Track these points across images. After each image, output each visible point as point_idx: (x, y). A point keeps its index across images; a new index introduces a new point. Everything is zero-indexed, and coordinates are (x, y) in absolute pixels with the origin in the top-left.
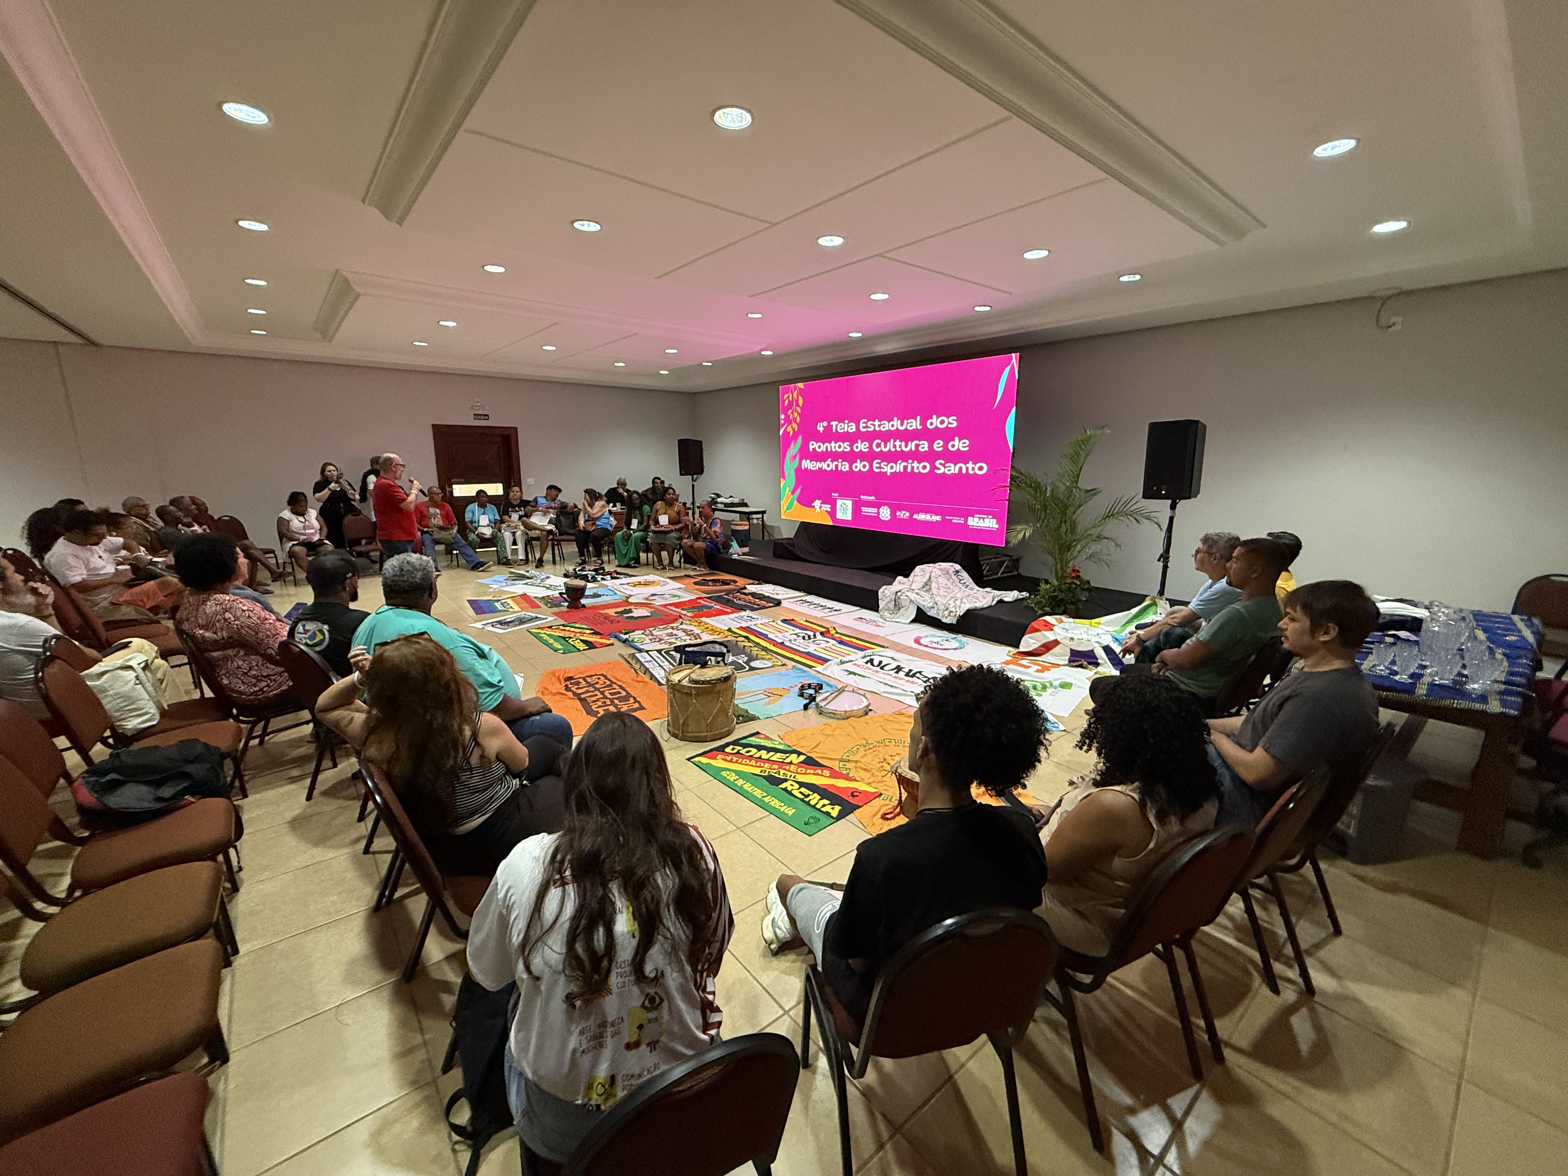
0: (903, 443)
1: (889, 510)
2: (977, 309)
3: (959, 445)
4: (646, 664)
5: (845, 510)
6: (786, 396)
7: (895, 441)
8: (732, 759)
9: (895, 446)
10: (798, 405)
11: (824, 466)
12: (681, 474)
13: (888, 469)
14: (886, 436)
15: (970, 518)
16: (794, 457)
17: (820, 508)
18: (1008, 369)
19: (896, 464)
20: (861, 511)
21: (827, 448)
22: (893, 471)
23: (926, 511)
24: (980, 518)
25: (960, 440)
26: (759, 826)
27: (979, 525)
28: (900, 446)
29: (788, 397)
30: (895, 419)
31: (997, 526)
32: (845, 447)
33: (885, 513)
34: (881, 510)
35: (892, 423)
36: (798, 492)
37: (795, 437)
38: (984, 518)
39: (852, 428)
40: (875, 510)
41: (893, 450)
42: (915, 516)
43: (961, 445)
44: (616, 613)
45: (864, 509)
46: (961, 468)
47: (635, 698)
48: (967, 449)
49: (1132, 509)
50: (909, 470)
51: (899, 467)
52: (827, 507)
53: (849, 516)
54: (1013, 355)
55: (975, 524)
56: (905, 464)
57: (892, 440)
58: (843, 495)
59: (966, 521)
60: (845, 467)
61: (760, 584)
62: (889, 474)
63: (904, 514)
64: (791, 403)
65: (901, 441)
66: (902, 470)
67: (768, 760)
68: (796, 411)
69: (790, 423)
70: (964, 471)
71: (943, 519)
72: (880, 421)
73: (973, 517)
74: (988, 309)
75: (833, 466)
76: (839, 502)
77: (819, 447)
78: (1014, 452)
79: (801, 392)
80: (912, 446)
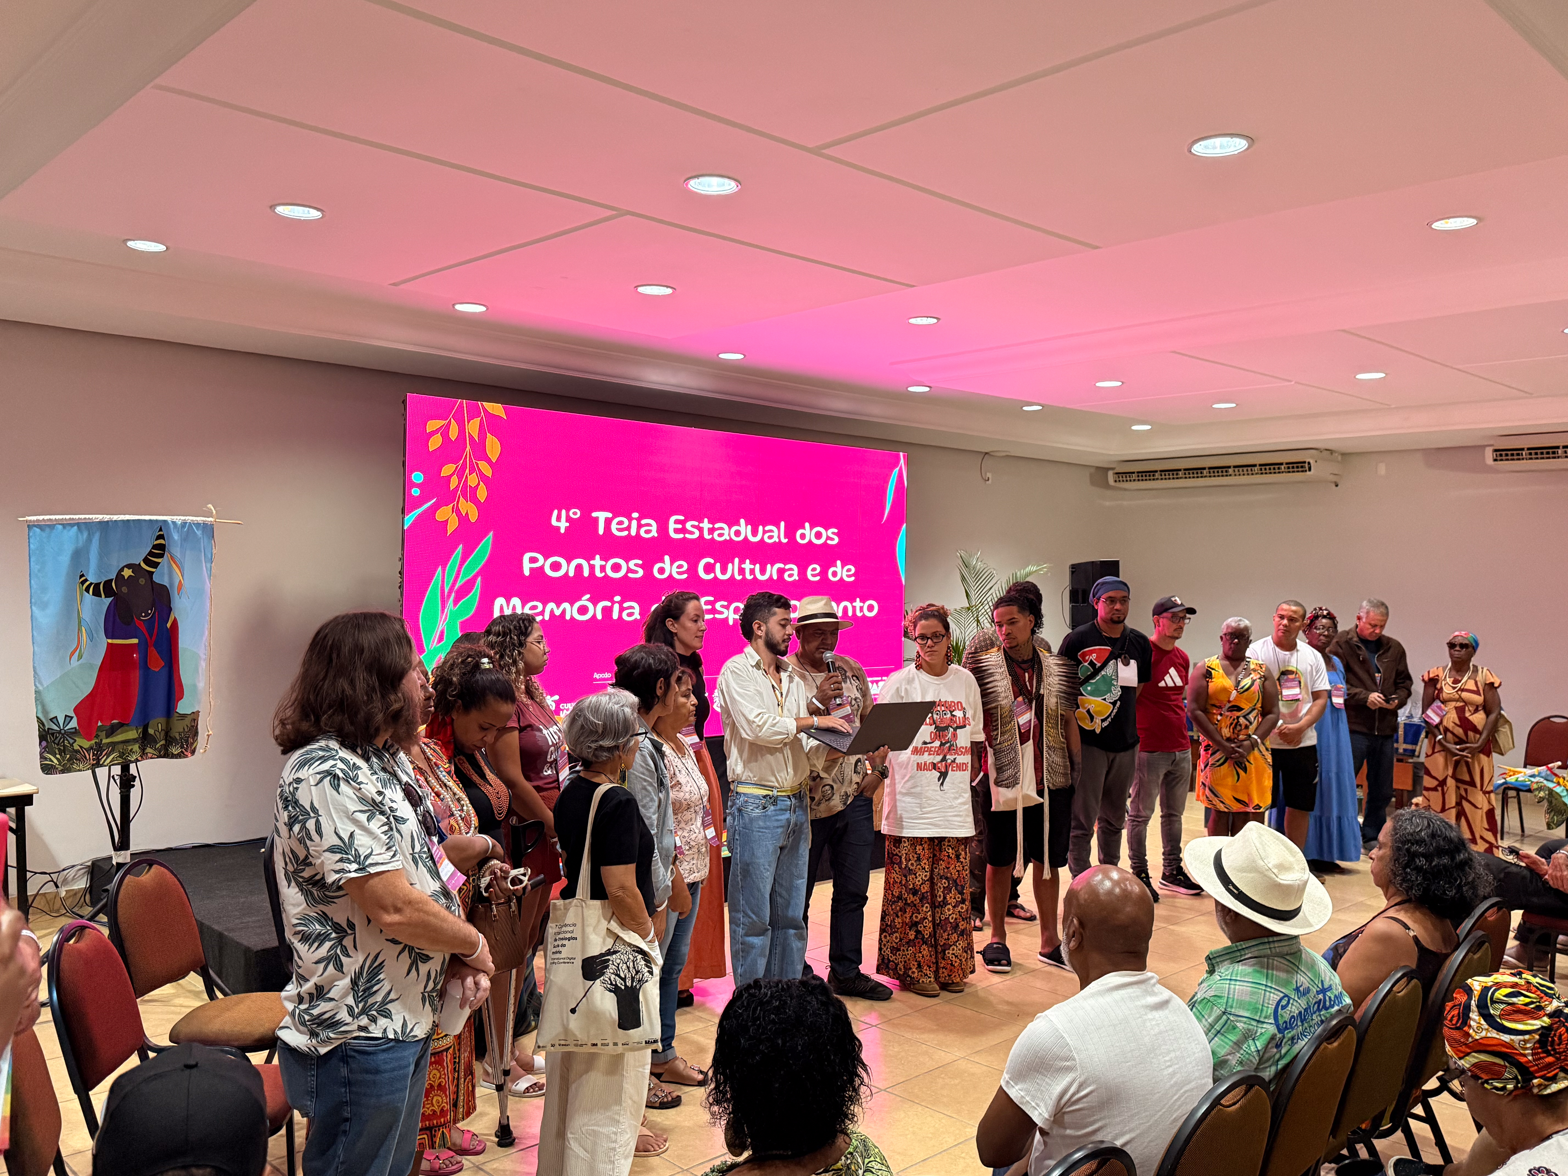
0: (758, 566)
3: (842, 572)
6: (432, 425)
9: (742, 571)
11: (570, 611)
14: (725, 552)
18: (896, 470)
25: (843, 566)
28: (752, 572)
29: (443, 431)
30: (742, 521)
32: (627, 568)
35: (735, 528)
39: (651, 529)
43: (845, 572)
48: (853, 578)
57: (737, 560)
65: (753, 562)
69: (447, 497)
70: (850, 612)
72: (711, 522)
75: (596, 611)
79: (495, 425)
80: (772, 571)
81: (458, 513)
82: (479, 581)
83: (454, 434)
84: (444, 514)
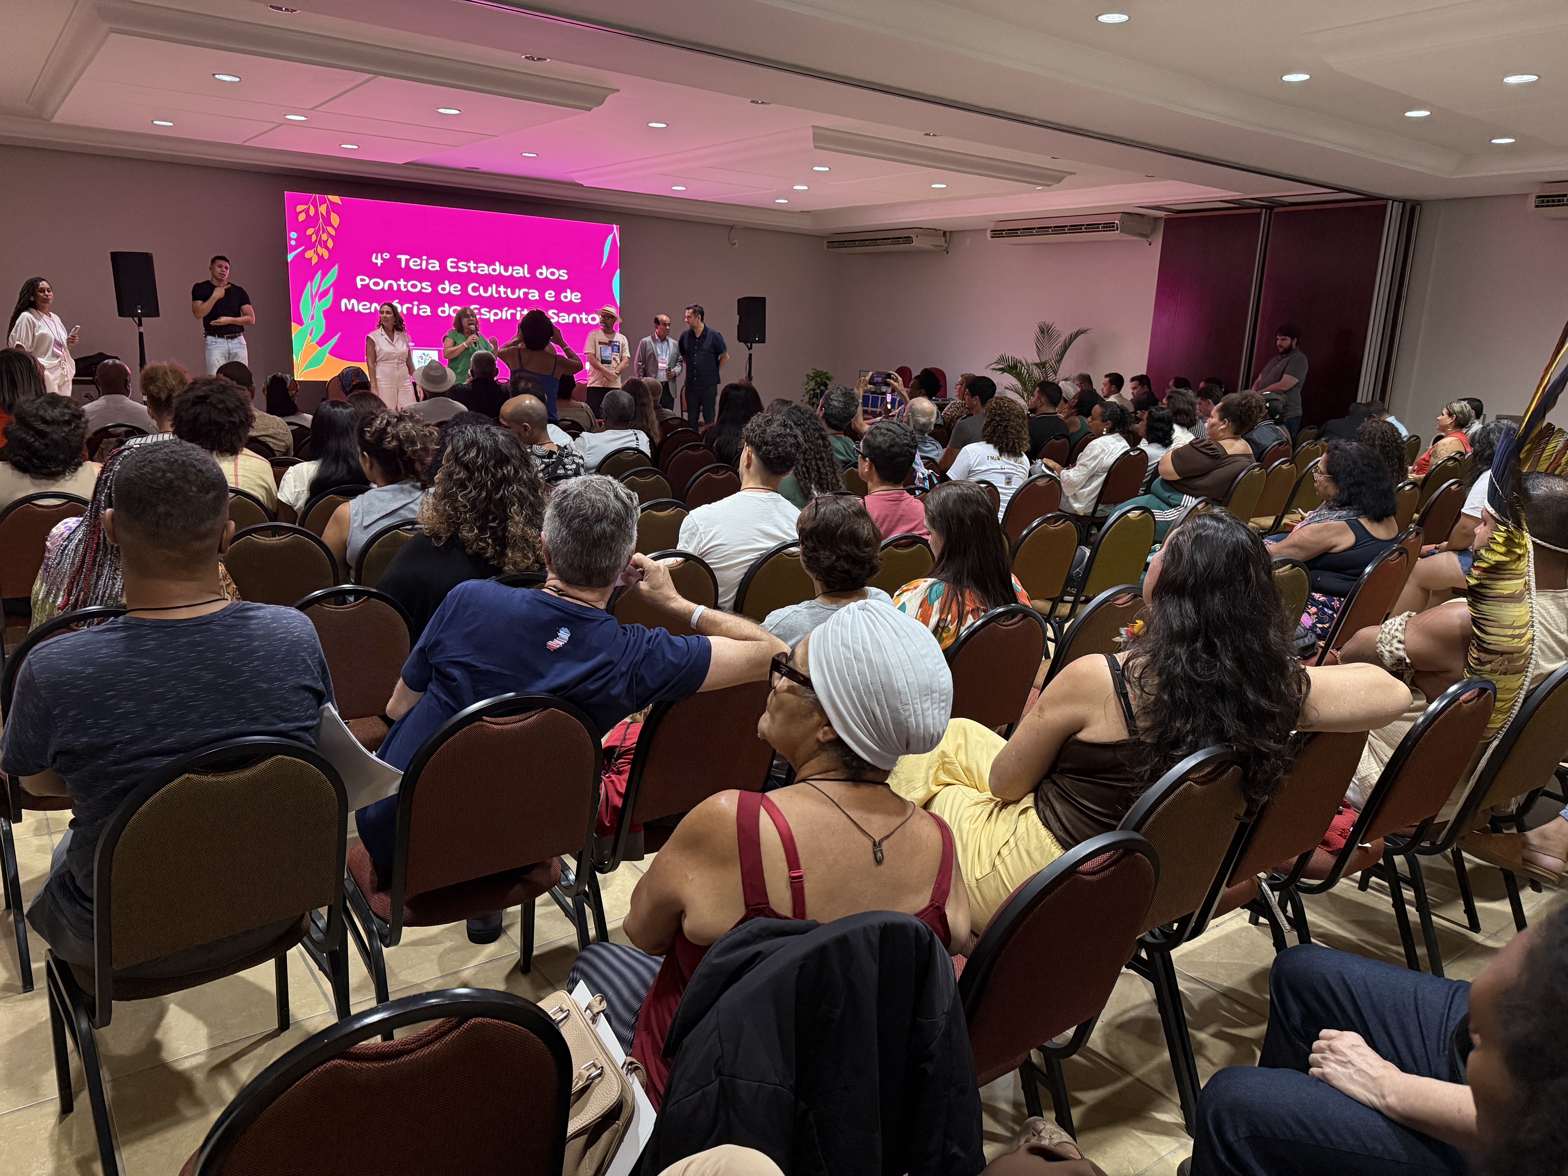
6: (300, 208)
10: (327, 223)
13: (491, 315)
14: (486, 281)
16: (323, 295)
22: (497, 317)
25: (572, 292)
28: (505, 293)
30: (497, 263)
36: (333, 342)
43: (573, 296)
46: (574, 318)
48: (579, 301)
54: (615, 225)
57: (494, 286)
60: (423, 310)
62: (491, 320)
64: (312, 219)
65: (505, 287)
68: (324, 231)
70: (578, 321)
72: (476, 263)
77: (376, 284)
79: (335, 208)
80: (520, 293)
81: (318, 254)
82: (332, 290)
83: (312, 212)
84: (309, 254)
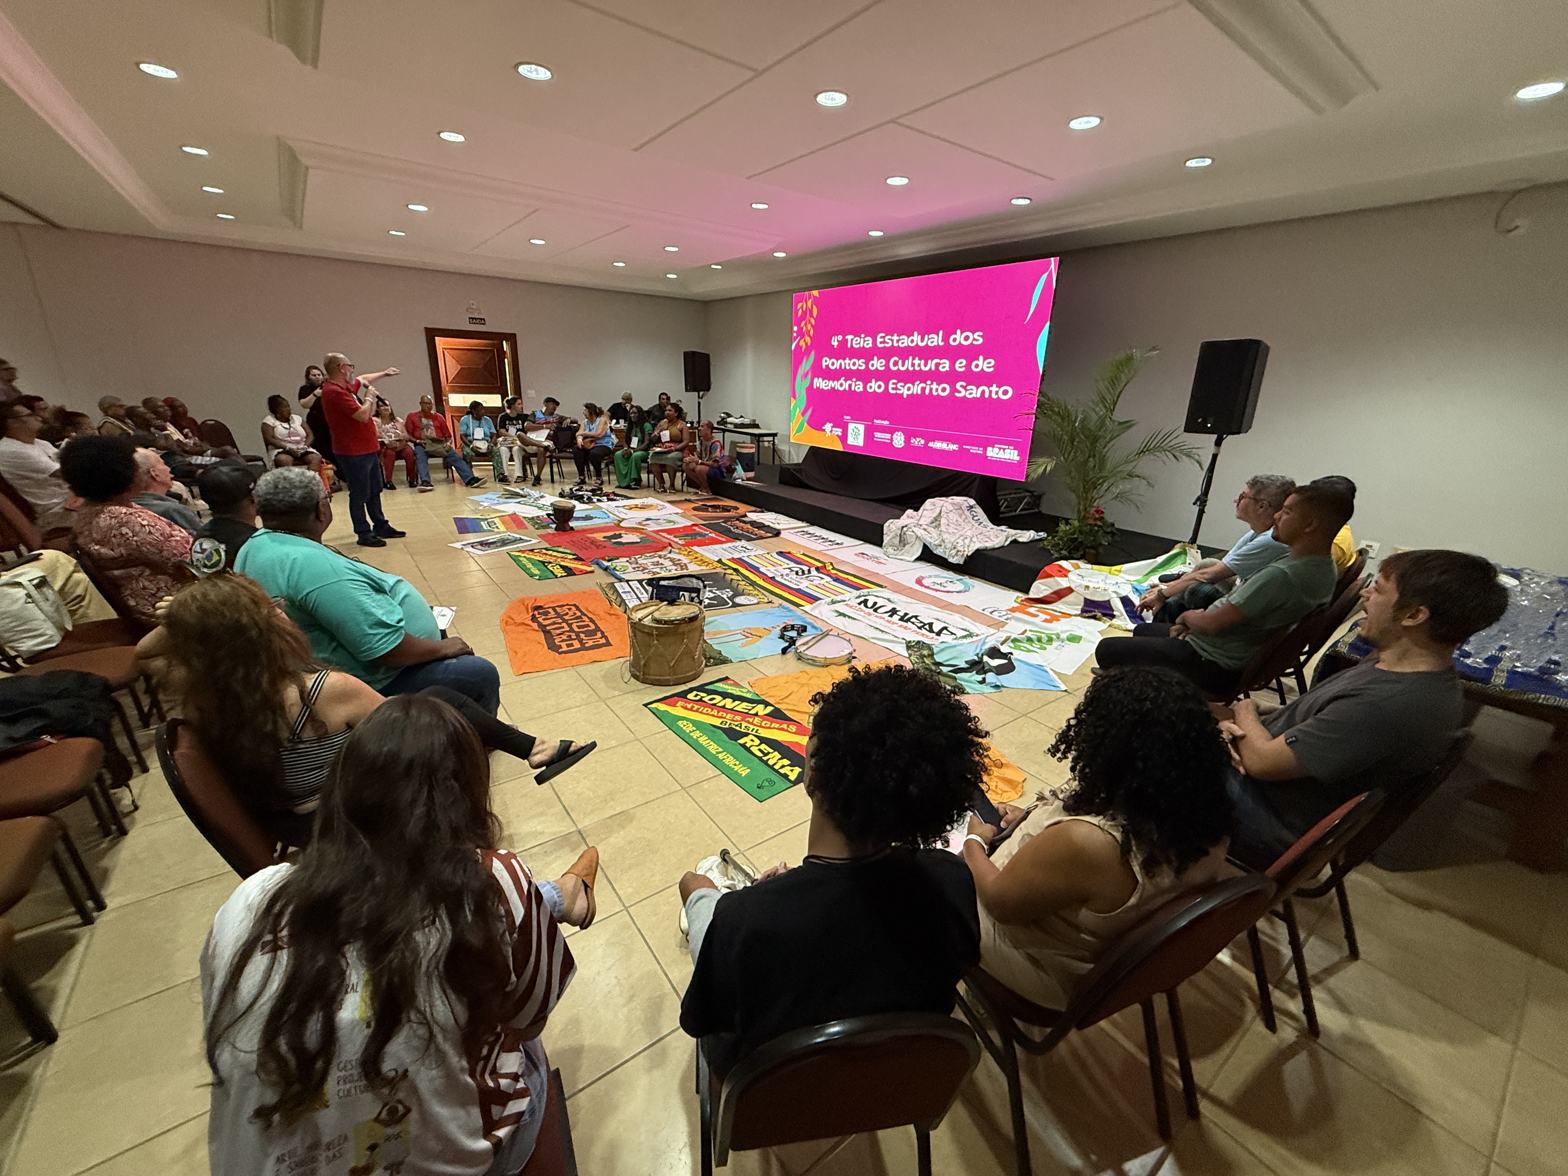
0: (923, 361)
1: (903, 437)
2: (1014, 202)
3: (984, 365)
4: (623, 595)
5: (856, 436)
6: (800, 305)
7: (914, 359)
8: (693, 707)
9: (913, 365)
10: (811, 315)
11: (836, 385)
12: (687, 390)
13: (905, 390)
14: (905, 353)
15: (989, 449)
16: (806, 375)
17: (831, 431)
18: (1046, 275)
19: (914, 385)
20: (873, 435)
21: (841, 364)
22: (910, 392)
23: (943, 439)
24: (1000, 449)
25: (984, 360)
26: (706, 786)
27: (999, 456)
28: (919, 365)
29: (802, 307)
30: (916, 333)
31: (1018, 458)
32: (859, 364)
33: (899, 440)
34: (895, 436)
35: (911, 338)
36: (809, 412)
37: (807, 353)
38: (1004, 449)
39: (868, 343)
40: (888, 436)
41: (911, 369)
42: (931, 444)
43: (985, 365)
44: (604, 537)
45: (877, 434)
46: (983, 392)
47: (602, 633)
48: (992, 369)
49: (1171, 444)
50: (927, 392)
51: (916, 388)
52: (839, 431)
53: (860, 442)
54: (1052, 259)
55: (995, 455)
56: (923, 385)
57: (911, 358)
58: (856, 419)
59: (985, 451)
60: (858, 387)
61: (762, 512)
62: (905, 396)
63: (918, 442)
64: (804, 313)
65: (920, 359)
66: (919, 393)
67: (732, 709)
68: (810, 322)
69: (803, 337)
70: (987, 395)
71: (960, 447)
72: (899, 335)
73: (993, 447)
74: (1027, 202)
75: (846, 386)
76: (851, 426)
77: (833, 364)
78: (1043, 375)
79: (816, 301)
80: (932, 364)
